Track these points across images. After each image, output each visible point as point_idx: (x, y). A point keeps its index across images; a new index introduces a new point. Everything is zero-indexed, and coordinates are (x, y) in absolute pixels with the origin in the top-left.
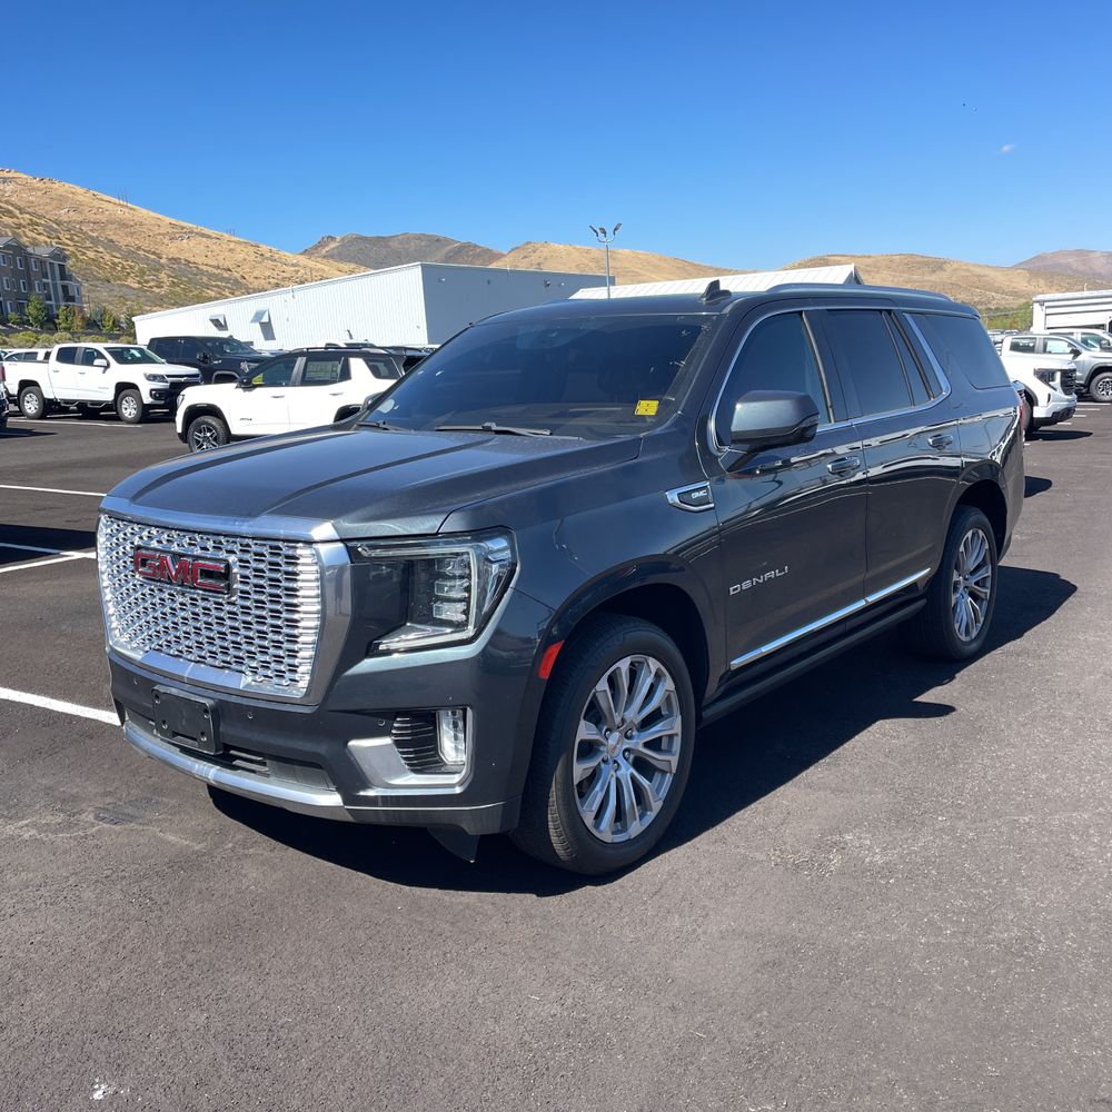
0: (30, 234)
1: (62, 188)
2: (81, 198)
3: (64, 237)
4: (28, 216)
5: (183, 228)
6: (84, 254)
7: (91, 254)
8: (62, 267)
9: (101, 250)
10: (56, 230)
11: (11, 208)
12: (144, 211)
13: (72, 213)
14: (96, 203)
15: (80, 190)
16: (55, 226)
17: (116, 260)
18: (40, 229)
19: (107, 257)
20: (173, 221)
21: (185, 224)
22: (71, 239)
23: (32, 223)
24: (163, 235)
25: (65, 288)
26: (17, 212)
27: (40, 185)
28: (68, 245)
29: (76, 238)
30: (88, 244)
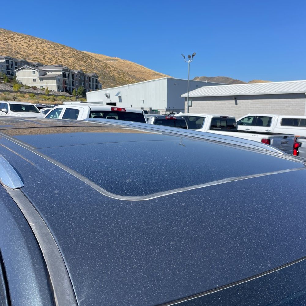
0: (113, 73)
1: (128, 62)
2: (132, 65)
3: (121, 74)
4: (114, 69)
5: (156, 73)
6: (125, 79)
7: (127, 79)
8: (97, 80)
9: (130, 78)
10: (120, 72)
11: (110, 66)
12: (147, 69)
13: (129, 69)
14: (136, 66)
15: (132, 63)
16: (120, 71)
17: (133, 81)
18: (116, 72)
19: (131, 80)
20: (154, 71)
21: (157, 72)
22: (123, 75)
23: (114, 70)
24: (151, 75)
25: (97, 85)
26: (111, 67)
27: (123, 61)
28: (122, 76)
29: (124, 75)
30: (127, 76)
